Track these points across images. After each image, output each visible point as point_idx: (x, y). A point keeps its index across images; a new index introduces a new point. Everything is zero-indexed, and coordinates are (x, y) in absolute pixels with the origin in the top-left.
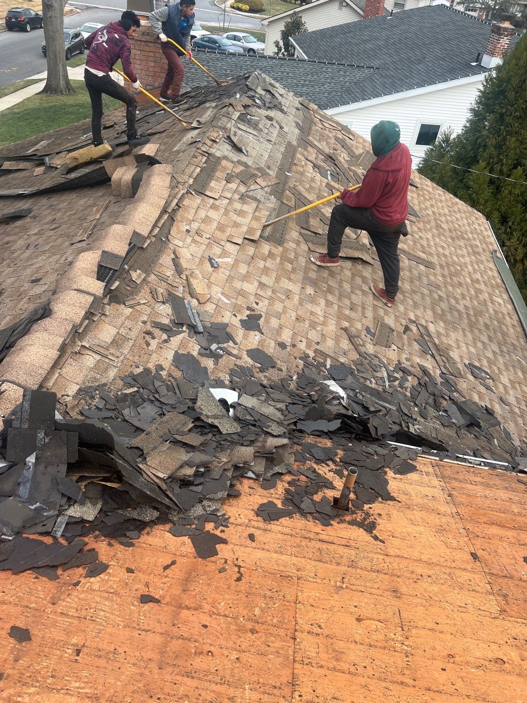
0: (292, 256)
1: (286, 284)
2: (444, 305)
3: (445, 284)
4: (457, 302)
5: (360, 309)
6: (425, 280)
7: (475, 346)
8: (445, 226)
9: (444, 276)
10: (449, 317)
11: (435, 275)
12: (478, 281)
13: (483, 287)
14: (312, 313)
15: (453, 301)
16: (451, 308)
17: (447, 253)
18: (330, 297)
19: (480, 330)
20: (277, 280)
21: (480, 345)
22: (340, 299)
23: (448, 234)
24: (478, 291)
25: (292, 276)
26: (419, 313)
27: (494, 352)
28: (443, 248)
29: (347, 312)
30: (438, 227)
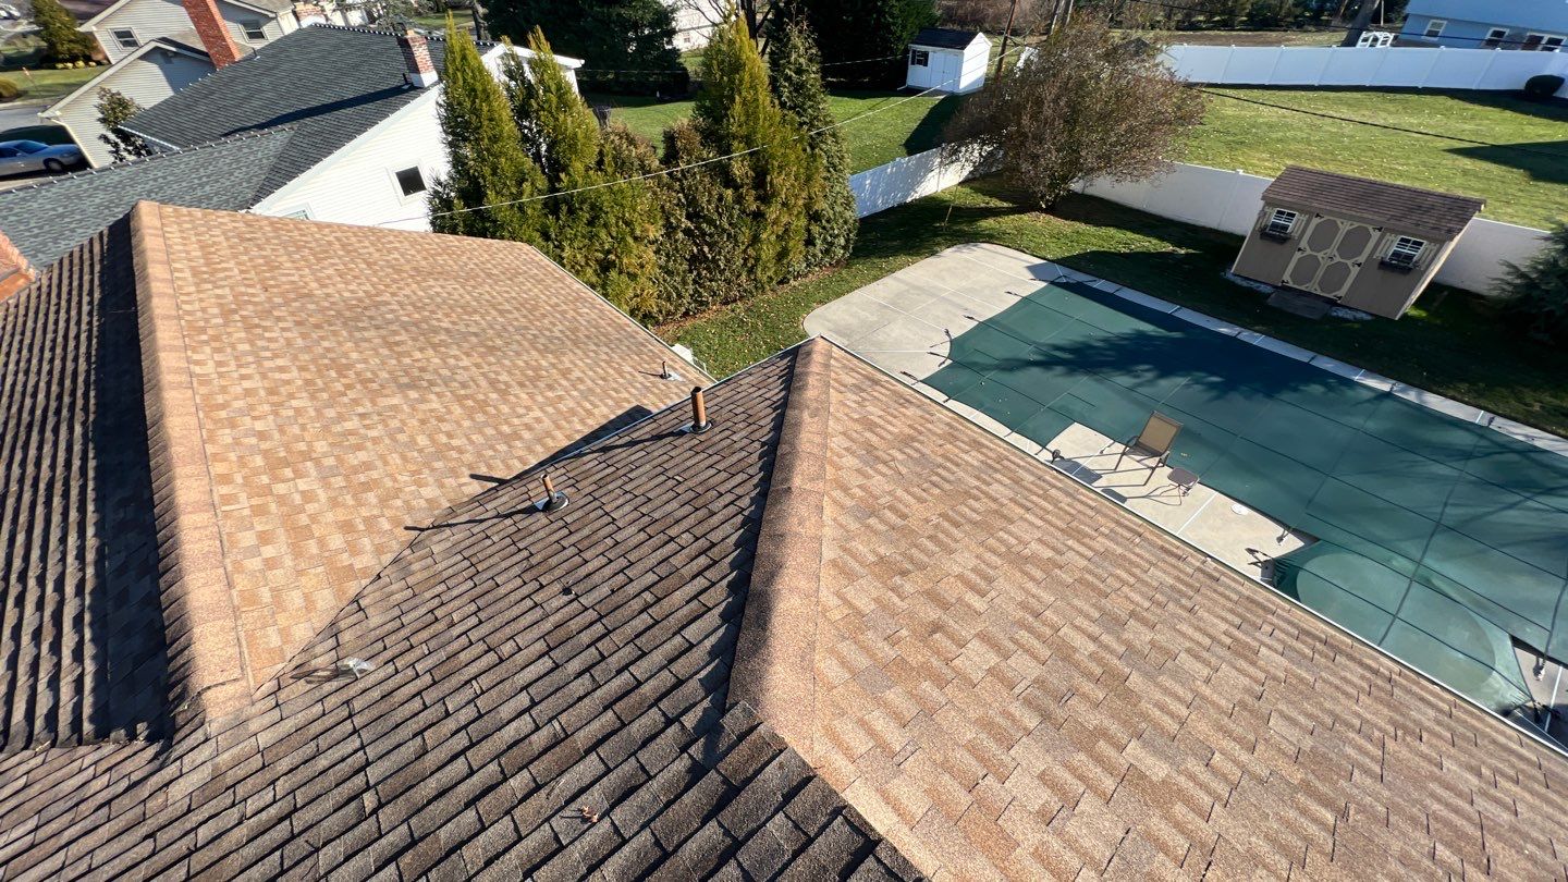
0: (369, 375)
1: (384, 402)
2: (542, 340)
3: (530, 322)
4: (551, 332)
5: (471, 383)
6: (510, 329)
7: (588, 357)
8: (495, 271)
9: (525, 317)
10: (552, 347)
11: (516, 319)
12: (557, 305)
13: (565, 307)
14: (432, 411)
15: (547, 333)
16: (550, 340)
17: (514, 294)
18: (437, 389)
19: (585, 343)
20: (374, 403)
21: (592, 354)
22: (447, 386)
23: (503, 277)
24: (563, 313)
25: (385, 392)
26: (525, 358)
27: (606, 353)
28: (507, 292)
29: (463, 392)
30: (489, 275)
